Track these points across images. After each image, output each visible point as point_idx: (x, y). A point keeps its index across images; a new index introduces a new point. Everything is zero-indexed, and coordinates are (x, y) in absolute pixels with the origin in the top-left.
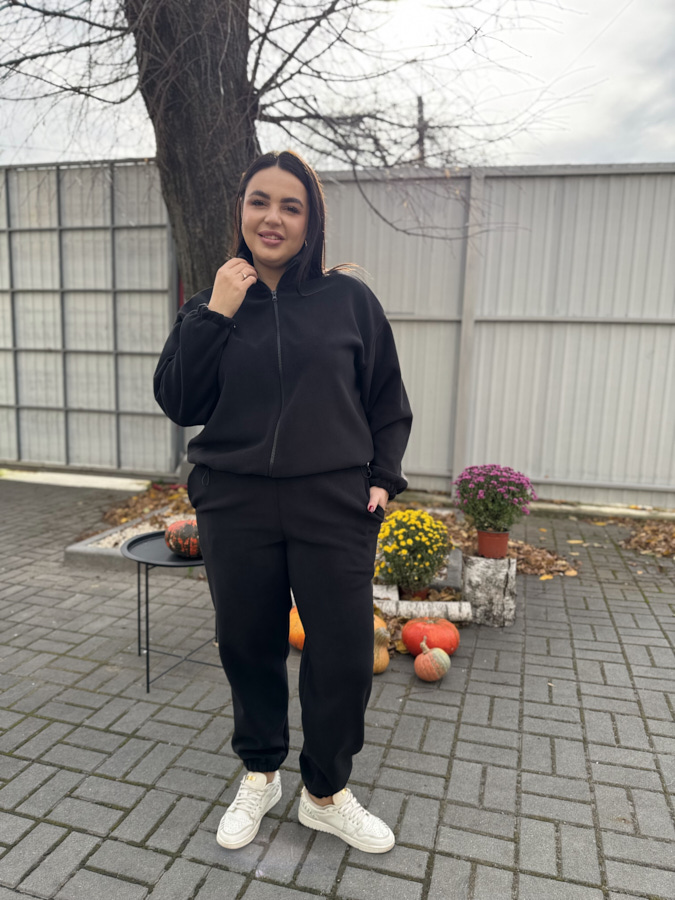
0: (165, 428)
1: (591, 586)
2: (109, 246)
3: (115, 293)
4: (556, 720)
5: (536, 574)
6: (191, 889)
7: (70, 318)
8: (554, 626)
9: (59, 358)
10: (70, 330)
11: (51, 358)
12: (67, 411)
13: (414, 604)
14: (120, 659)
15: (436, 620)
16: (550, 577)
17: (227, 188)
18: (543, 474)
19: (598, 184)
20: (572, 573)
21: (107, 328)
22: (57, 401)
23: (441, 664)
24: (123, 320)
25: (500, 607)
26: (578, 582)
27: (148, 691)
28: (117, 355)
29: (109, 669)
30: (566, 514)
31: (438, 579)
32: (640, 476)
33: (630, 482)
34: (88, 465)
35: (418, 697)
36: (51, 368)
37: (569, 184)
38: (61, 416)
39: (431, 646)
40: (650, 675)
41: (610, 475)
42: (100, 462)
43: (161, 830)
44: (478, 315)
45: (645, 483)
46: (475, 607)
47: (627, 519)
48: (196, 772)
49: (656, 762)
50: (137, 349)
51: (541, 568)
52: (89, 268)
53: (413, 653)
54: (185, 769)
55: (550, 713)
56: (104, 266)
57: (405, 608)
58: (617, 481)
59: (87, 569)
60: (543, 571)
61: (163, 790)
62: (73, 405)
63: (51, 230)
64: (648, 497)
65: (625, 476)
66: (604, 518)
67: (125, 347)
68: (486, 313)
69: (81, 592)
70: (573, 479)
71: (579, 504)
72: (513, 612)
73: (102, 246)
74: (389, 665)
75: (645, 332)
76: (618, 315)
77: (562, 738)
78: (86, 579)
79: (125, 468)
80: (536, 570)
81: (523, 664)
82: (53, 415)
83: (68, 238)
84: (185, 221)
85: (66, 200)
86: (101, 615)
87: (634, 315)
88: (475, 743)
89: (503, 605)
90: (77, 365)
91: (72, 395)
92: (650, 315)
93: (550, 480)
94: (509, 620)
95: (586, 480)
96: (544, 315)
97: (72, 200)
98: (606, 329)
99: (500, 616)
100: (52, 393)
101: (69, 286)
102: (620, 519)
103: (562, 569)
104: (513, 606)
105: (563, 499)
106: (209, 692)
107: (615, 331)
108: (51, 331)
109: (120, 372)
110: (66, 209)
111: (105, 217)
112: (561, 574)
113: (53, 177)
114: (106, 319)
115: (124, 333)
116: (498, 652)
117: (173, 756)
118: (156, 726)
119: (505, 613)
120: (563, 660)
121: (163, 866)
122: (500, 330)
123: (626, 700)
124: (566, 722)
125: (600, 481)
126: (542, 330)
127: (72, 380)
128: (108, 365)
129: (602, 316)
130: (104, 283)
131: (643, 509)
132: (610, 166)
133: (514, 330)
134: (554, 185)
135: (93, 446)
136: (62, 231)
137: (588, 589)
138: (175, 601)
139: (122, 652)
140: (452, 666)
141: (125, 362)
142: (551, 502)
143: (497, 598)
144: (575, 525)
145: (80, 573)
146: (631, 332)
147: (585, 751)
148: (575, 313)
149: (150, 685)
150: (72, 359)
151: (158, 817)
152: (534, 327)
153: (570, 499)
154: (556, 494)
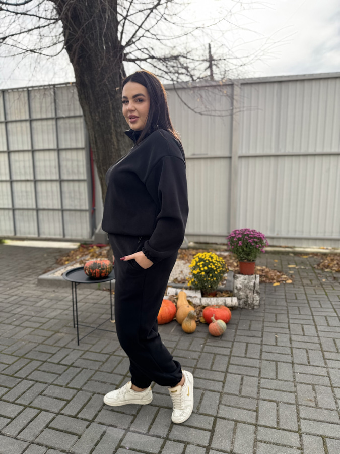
0: (86, 216)
1: (299, 288)
2: (55, 127)
3: (59, 150)
4: (279, 353)
5: (271, 283)
6: (99, 436)
7: (37, 164)
8: (279, 308)
9: (33, 184)
10: (37, 170)
11: (29, 184)
12: (38, 210)
13: (209, 299)
14: (65, 330)
15: (219, 306)
16: (278, 284)
17: (110, 96)
18: (276, 233)
19: (298, 85)
20: (290, 281)
21: (55, 168)
22: (32, 205)
23: (221, 327)
24: (63, 164)
25: (252, 299)
26: (292, 286)
27: (78, 345)
28: (61, 181)
29: (59, 335)
30: (288, 253)
31: (221, 286)
32: (325, 232)
33: (320, 235)
34: (49, 236)
35: (210, 344)
36: (29, 189)
37: (284, 86)
38: (35, 213)
39: (217, 319)
40: (326, 330)
41: (310, 232)
42: (55, 234)
43: (85, 409)
44: (240, 154)
45: (327, 236)
46: (239, 299)
47: (319, 254)
48: (101, 382)
49: (328, 372)
50: (71, 178)
51: (273, 279)
52: (45, 138)
53: (208, 322)
54: (96, 381)
55: (276, 350)
56: (52, 137)
57: (204, 301)
58: (313, 235)
59: (49, 287)
60: (275, 281)
61: (85, 391)
62: (40, 207)
63: (26, 120)
64: (329, 242)
65: (317, 232)
66: (307, 254)
67: (65, 177)
68: (244, 152)
69: (46, 298)
70: (291, 235)
71: (294, 247)
72: (258, 302)
73: (51, 127)
74: (196, 328)
75: (325, 160)
76: (311, 151)
77: (281, 362)
78: (48, 292)
79: (68, 237)
80: (271, 281)
81: (263, 327)
82: (31, 212)
83: (35, 124)
84: (91, 113)
85: (33, 105)
86: (56, 309)
87: (319, 151)
88: (238, 365)
89: (253, 298)
90: (42, 187)
91: (40, 201)
92: (327, 150)
93: (279, 235)
94: (257, 306)
95: (298, 235)
96: (273, 152)
97: (36, 105)
98: (305, 158)
99: (252, 304)
100: (30, 201)
101: (36, 148)
102: (315, 254)
103: (284, 280)
104: (258, 299)
105: (287, 245)
106: (108, 344)
107: (309, 159)
108: (28, 170)
109: (63, 190)
110: (33, 110)
111: (52, 113)
112: (284, 282)
113: (26, 94)
114: (54, 163)
115: (64, 170)
116: (251, 321)
117: (90, 375)
118: (82, 361)
119: (254, 302)
120: (283, 324)
121: (85, 426)
122: (251, 161)
123: (314, 343)
124: (284, 354)
125: (305, 235)
126: (272, 160)
127: (40, 195)
128: (57, 186)
129: (303, 151)
130: (53, 146)
131: (327, 249)
132: (304, 75)
133: (258, 160)
134: (276, 86)
135: (51, 227)
136: (31, 121)
137: (297, 289)
138: (92, 301)
139: (66, 326)
140: (227, 328)
141: (65, 185)
142: (280, 247)
143: (250, 295)
144: (292, 258)
145: (45, 289)
146: (317, 159)
147: (293, 368)
148: (289, 150)
149: (80, 342)
150: (39, 184)
151: (83, 403)
152: (268, 159)
153: (290, 245)
154: (283, 243)
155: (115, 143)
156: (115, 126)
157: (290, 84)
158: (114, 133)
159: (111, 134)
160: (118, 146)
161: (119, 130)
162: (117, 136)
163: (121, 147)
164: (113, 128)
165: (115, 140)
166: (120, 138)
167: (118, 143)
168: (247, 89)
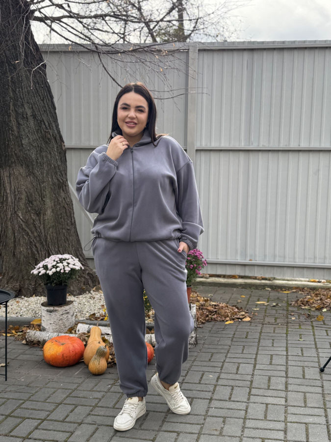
1: (256, 326)
4: (199, 391)
5: (223, 321)
8: (220, 347)
16: (232, 322)
17: (9, 65)
18: (248, 259)
19: (276, 55)
20: (248, 319)
26: (249, 324)
30: (263, 286)
32: (315, 258)
33: (308, 263)
37: (256, 55)
40: (265, 369)
41: (294, 258)
44: (198, 146)
45: (318, 263)
47: (306, 288)
49: (247, 406)
51: (228, 316)
55: (197, 387)
58: (299, 262)
60: (228, 319)
64: (321, 272)
65: (305, 258)
66: (290, 288)
68: (204, 145)
70: (268, 261)
71: (274, 279)
72: (194, 339)
75: (313, 157)
76: (293, 145)
77: (199, 398)
80: (224, 319)
81: (192, 366)
87: (304, 145)
92: (314, 145)
93: (253, 262)
94: (192, 344)
95: (278, 261)
96: (243, 145)
98: (286, 155)
102: (301, 288)
103: (241, 317)
105: (264, 276)
107: (291, 156)
112: (240, 320)
120: (217, 363)
122: (213, 156)
123: (244, 380)
124: (204, 391)
125: (287, 262)
126: (242, 156)
129: (282, 146)
131: (319, 282)
132: (284, 42)
133: (223, 156)
134: (246, 56)
137: (253, 327)
142: (255, 278)
146: (302, 157)
147: (209, 403)
148: (263, 144)
152: (237, 154)
153: (267, 276)
154: (258, 273)
155: (15, 128)
156: (14, 105)
157: (265, 53)
158: (13, 114)
159: (9, 116)
160: (18, 132)
161: (20, 111)
162: (17, 119)
163: (23, 133)
164: (12, 107)
165: (14, 123)
166: (21, 122)
167: (18, 128)
168: (207, 58)
